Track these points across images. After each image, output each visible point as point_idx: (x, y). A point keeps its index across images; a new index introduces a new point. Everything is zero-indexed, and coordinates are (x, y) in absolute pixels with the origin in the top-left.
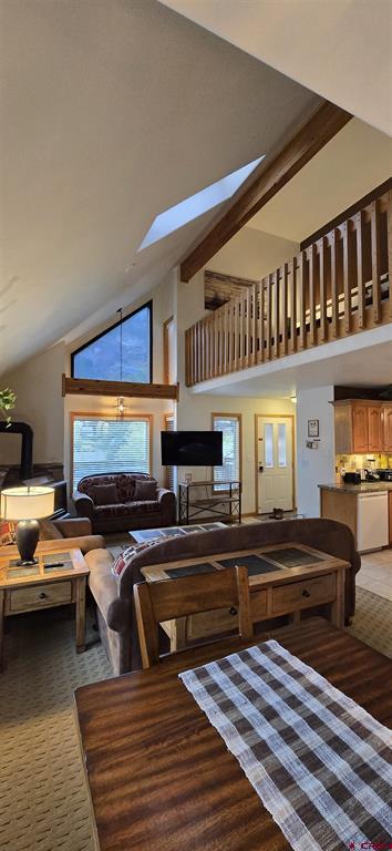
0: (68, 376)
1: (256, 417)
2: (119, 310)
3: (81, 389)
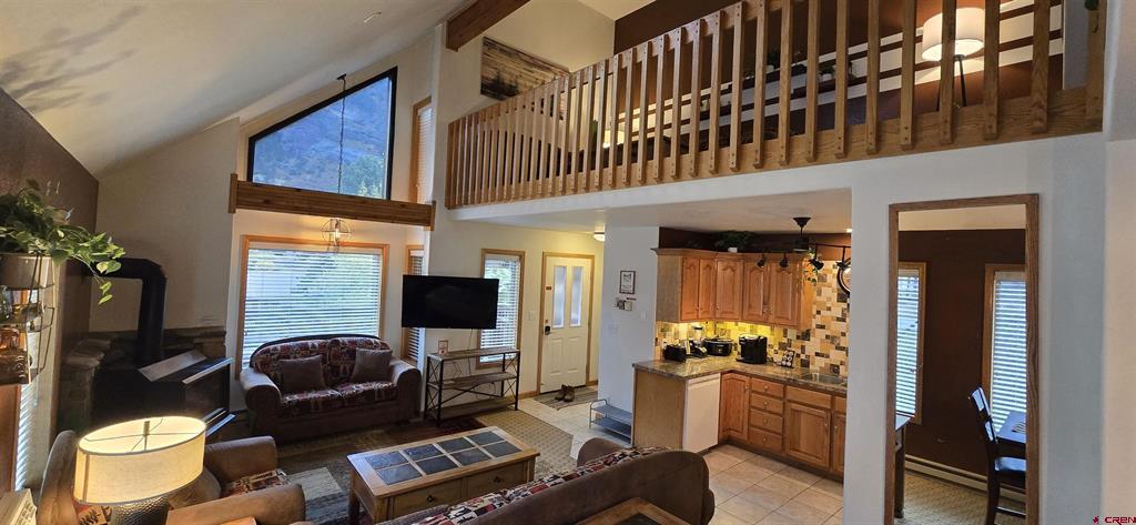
0: (242, 177)
1: (544, 256)
2: (342, 77)
3: (267, 202)
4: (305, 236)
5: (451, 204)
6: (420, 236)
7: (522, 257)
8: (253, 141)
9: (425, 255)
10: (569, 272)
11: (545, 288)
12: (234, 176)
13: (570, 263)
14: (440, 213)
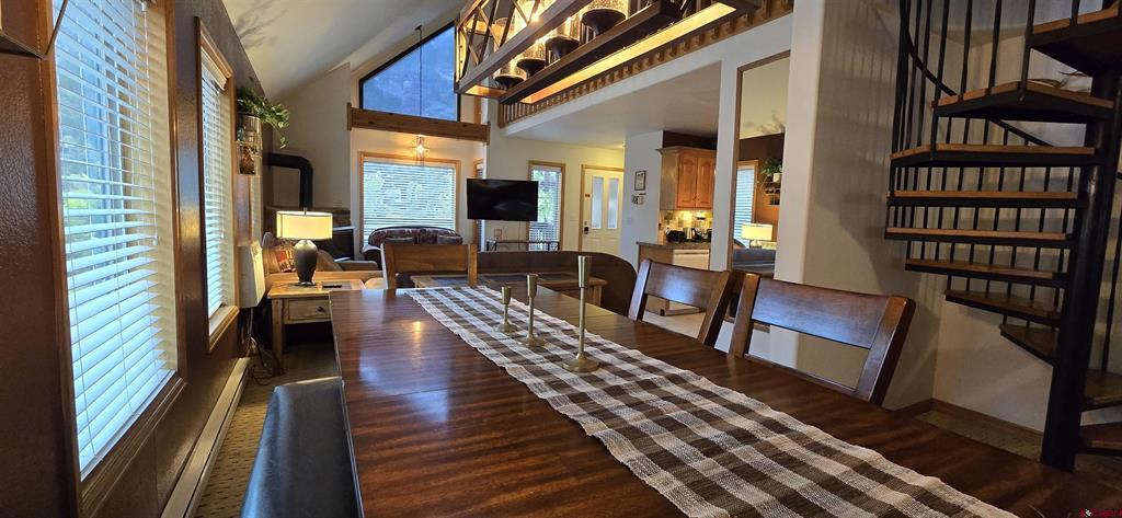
0: (355, 105)
1: (583, 168)
2: (419, 28)
3: (371, 123)
4: (399, 152)
5: (502, 125)
6: (481, 150)
7: (562, 168)
8: (362, 82)
9: (483, 166)
10: (606, 183)
11: (583, 196)
12: (349, 105)
13: (608, 175)
14: (494, 131)
